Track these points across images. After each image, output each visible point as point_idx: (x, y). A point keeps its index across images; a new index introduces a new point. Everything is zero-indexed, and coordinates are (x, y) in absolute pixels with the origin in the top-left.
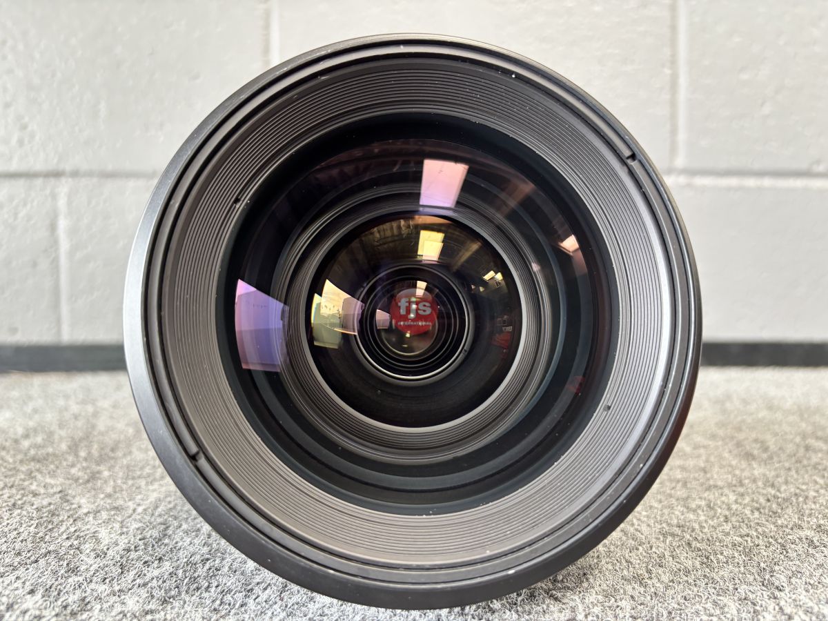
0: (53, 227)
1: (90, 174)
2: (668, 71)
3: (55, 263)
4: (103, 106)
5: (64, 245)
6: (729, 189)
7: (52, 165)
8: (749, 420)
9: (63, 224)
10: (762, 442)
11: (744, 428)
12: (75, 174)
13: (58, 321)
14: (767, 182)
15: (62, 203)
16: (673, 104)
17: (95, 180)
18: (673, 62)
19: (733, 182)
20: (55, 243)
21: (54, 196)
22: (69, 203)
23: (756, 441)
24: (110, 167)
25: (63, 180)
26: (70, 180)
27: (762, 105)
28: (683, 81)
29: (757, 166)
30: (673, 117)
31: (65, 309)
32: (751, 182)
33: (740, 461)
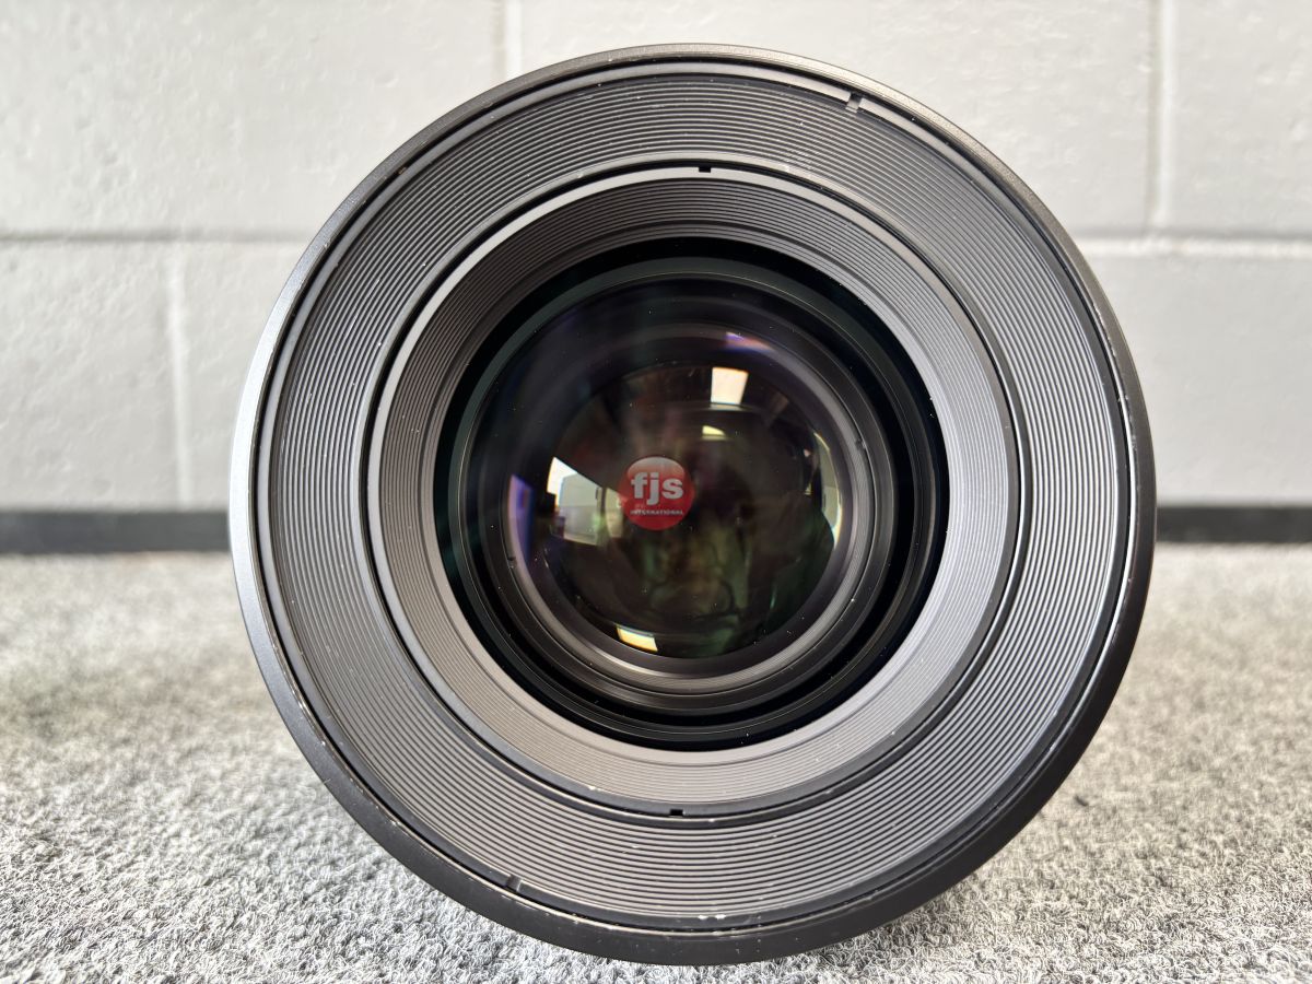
0: (160, 321)
1: (218, 236)
2: (1145, 69)
5: (180, 350)
6: (1238, 261)
7: (159, 219)
9: (176, 317)
12: (195, 236)
13: (173, 472)
14: (1297, 250)
15: (175, 283)
16: (1152, 122)
17: (227, 246)
18: (1153, 53)
19: (1245, 249)
21: (162, 272)
22: (187, 283)
24: (251, 224)
25: (177, 246)
26: (188, 245)
27: (1292, 126)
28: (1168, 85)
29: (1283, 224)
30: (1152, 143)
31: (183, 453)
32: (1273, 250)
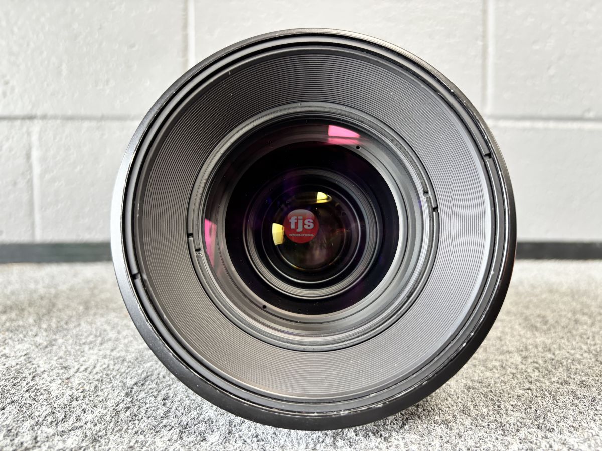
0: (28, 156)
1: (55, 117)
2: (480, 43)
3: (30, 183)
4: (64, 66)
5: (37, 170)
6: (524, 130)
7: (27, 111)
8: (535, 300)
9: (35, 154)
10: (544, 317)
11: (531, 306)
12: (44, 117)
13: (33, 225)
14: (552, 125)
15: (34, 138)
16: (484, 67)
17: (59, 122)
18: (484, 36)
19: (527, 124)
20: (30, 168)
21: (29, 134)
22: (40, 139)
23: (539, 316)
24: (70, 113)
25: (36, 121)
26: (40, 121)
27: (549, 68)
28: (491, 50)
29: (544, 113)
31: (37, 217)
32: (540, 125)
33: (527, 331)
